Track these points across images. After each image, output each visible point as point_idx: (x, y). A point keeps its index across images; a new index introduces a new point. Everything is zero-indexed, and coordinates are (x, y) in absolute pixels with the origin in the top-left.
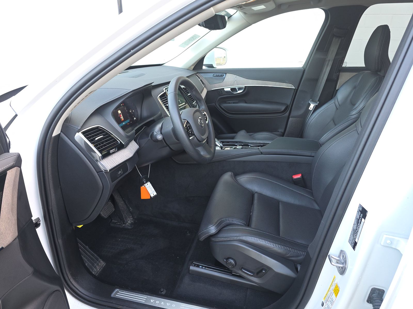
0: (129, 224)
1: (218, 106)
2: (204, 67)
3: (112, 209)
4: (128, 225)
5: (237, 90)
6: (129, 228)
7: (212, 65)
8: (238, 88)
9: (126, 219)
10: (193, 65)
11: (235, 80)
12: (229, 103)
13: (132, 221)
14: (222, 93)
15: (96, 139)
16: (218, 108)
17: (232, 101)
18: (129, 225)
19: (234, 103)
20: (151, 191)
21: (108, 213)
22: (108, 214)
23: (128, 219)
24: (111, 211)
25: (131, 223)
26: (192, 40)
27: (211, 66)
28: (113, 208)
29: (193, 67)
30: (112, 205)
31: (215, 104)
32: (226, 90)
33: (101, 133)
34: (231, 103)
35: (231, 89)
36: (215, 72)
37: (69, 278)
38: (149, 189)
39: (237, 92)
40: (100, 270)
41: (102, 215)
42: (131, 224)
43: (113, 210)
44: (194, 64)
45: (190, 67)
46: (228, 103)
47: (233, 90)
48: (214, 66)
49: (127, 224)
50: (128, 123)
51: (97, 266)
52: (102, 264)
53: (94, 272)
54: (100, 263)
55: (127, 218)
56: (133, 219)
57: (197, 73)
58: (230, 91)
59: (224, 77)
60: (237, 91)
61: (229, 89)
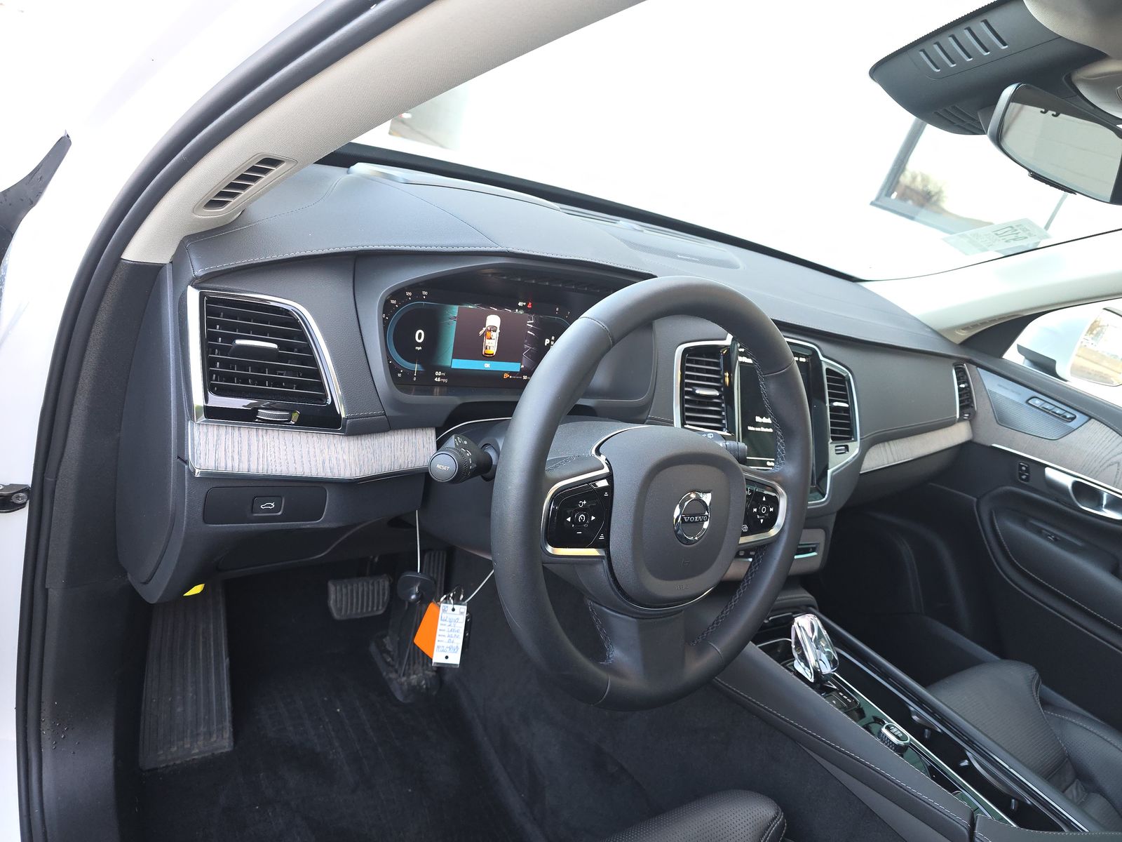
0: (409, 684)
1: (986, 518)
2: (1012, 355)
3: (378, 607)
4: (402, 684)
5: (1105, 502)
6: (400, 697)
7: (1054, 362)
8: (1110, 496)
9: (412, 663)
10: (965, 327)
11: (1114, 460)
12: (1039, 531)
13: (423, 682)
14: (1027, 479)
15: (238, 342)
16: (981, 522)
17: (1055, 532)
18: (406, 687)
19: (1057, 541)
20: (446, 639)
21: (354, 609)
22: (354, 612)
23: (416, 666)
24: (370, 609)
25: (414, 687)
26: (1008, 238)
27: (1047, 366)
28: (383, 606)
29: (965, 335)
30: (384, 594)
31: (978, 503)
32: (1050, 473)
33: (274, 333)
34: (1046, 537)
35: (1076, 485)
36: (1043, 390)
37: (42, 715)
38: (446, 633)
39: (1100, 510)
40: (200, 752)
41: (331, 602)
42: (414, 690)
43: (377, 610)
44: (974, 325)
45: (952, 330)
46: (1032, 524)
47: (1084, 491)
48: (1059, 370)
49: (404, 679)
50: (511, 373)
51: (202, 738)
52: (223, 742)
53: (178, 748)
54: (218, 737)
55: (414, 663)
56: (433, 676)
57: (970, 362)
58: (1067, 487)
59: (1073, 424)
60: (1098, 505)
61: (1067, 481)
